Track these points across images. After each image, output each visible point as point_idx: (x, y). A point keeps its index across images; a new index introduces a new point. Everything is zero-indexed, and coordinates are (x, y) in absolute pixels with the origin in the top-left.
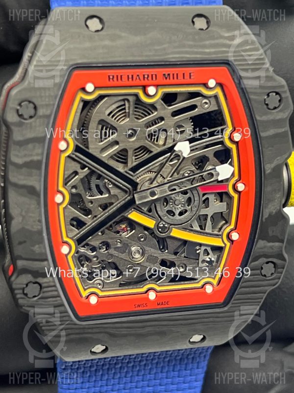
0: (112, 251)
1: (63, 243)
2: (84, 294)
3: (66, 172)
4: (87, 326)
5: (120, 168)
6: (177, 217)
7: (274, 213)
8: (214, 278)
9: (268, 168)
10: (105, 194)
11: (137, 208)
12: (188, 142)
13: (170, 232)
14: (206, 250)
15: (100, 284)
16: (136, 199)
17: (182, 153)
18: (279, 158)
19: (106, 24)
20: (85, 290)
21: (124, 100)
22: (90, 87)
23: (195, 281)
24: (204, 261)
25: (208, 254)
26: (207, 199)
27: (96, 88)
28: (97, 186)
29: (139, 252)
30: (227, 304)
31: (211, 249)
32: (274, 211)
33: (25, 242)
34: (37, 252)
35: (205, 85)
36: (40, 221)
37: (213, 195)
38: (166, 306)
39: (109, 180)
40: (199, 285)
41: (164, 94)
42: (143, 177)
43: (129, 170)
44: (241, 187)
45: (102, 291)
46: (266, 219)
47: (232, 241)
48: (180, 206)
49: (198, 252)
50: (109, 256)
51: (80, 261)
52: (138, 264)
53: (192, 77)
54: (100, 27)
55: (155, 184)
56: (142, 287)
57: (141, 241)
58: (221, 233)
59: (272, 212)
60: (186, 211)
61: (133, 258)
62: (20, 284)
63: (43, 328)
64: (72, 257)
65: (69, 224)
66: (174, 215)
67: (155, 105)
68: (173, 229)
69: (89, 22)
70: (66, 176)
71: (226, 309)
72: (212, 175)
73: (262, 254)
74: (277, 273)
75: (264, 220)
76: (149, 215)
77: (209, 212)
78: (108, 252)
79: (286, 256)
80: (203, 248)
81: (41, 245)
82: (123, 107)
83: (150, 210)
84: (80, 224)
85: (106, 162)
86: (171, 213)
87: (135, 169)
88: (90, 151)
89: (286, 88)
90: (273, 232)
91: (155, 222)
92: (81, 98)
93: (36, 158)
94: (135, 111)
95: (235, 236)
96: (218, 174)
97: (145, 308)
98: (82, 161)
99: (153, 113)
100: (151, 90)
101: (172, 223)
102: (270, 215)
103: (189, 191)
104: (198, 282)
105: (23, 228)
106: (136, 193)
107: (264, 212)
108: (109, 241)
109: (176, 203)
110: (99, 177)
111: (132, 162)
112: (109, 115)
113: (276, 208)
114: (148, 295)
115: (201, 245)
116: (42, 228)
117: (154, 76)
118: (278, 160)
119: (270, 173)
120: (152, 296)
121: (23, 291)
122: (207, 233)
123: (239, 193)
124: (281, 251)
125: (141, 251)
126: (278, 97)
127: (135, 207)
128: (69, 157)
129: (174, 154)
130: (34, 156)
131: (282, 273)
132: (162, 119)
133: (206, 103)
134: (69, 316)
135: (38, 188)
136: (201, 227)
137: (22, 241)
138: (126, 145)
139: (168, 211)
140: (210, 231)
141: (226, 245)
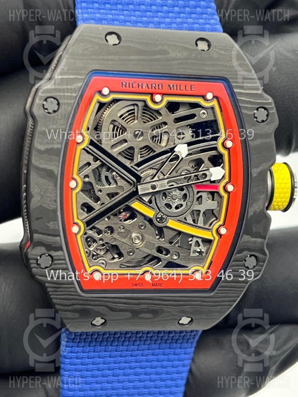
0: (115, 235)
1: (74, 223)
2: (89, 270)
3: (80, 163)
4: (90, 299)
5: (127, 163)
6: (173, 210)
7: (257, 212)
8: (203, 267)
9: (255, 172)
10: (112, 185)
11: (140, 199)
12: (186, 145)
13: (167, 223)
14: (197, 241)
15: (103, 263)
16: (139, 190)
17: (181, 154)
18: (264, 164)
19: (123, 39)
20: (90, 267)
21: (133, 105)
22: (106, 91)
23: (186, 269)
24: (195, 251)
25: (199, 246)
26: (201, 197)
27: (111, 92)
28: (107, 178)
29: (138, 238)
30: (213, 291)
31: (202, 241)
32: (258, 210)
33: (42, 218)
34: (51, 228)
35: (204, 97)
36: (55, 201)
37: (207, 193)
38: (160, 287)
39: (117, 173)
41: (168, 102)
42: (146, 172)
43: (135, 165)
44: (230, 188)
45: (105, 269)
46: (251, 216)
47: (220, 235)
48: (177, 200)
49: (190, 243)
50: (113, 240)
51: (87, 242)
52: (137, 248)
53: (192, 89)
54: (117, 42)
55: (156, 178)
56: (140, 269)
57: (141, 229)
58: (211, 227)
59: (256, 211)
60: (182, 205)
61: (133, 243)
62: (34, 255)
63: (51, 296)
64: (81, 237)
65: (80, 208)
66: (171, 208)
67: (160, 111)
68: (170, 220)
69: (108, 37)
70: (80, 166)
71: (212, 294)
72: (206, 175)
73: (245, 247)
74: (259, 266)
75: (249, 217)
76: (149, 206)
77: (202, 208)
78: (112, 236)
79: (267, 252)
80: (195, 239)
81: (55, 222)
82: (133, 111)
83: (150, 202)
84: (89, 209)
85: (116, 157)
86: (168, 206)
87: (139, 165)
88: (103, 146)
89: (273, 105)
90: (256, 228)
91: (154, 213)
92: (98, 99)
93: (56, 146)
94: (143, 116)
95: (223, 231)
96: (211, 175)
97: (141, 287)
98: (95, 154)
99: (158, 118)
100: (158, 98)
101: (169, 215)
102: (254, 213)
103: (184, 187)
104: (189, 269)
105: (41, 206)
106: (139, 185)
107: (249, 210)
108: (113, 226)
109: (173, 197)
110: (109, 169)
111: (138, 159)
112: (121, 117)
113: (260, 207)
114: (144, 276)
115: (193, 236)
116: (57, 208)
117: (160, 85)
118: (263, 166)
119: (256, 177)
120: (148, 277)
121: (37, 262)
122: (198, 227)
123: (229, 193)
124: (263, 246)
125: (141, 237)
126: (266, 112)
127: (138, 198)
128: (84, 149)
129: (174, 154)
130: (55, 144)
131: (262, 266)
132: (165, 124)
133: (204, 113)
134: (75, 288)
135: (56, 172)
136: (194, 221)
137: (39, 217)
138: (133, 144)
139: (166, 204)
140: (202, 225)
141: (215, 238)
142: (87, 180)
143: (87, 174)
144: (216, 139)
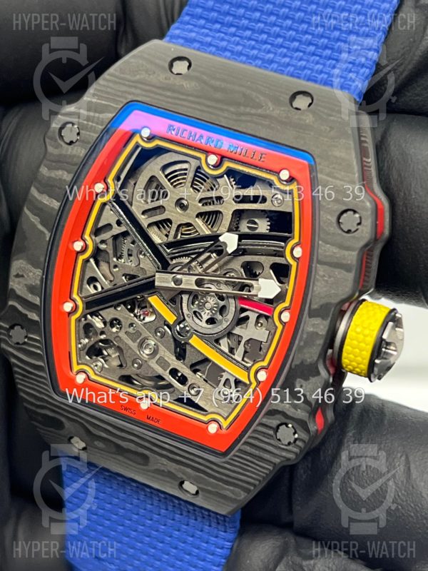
0: (122, 333)
1: (70, 299)
2: (76, 368)
5: (157, 237)
6: (203, 323)
7: (307, 363)
8: (226, 419)
9: (315, 302)
12: (237, 237)
13: (190, 338)
14: (228, 379)
15: (97, 366)
16: (156, 280)
17: (226, 247)
20: (78, 364)
22: (146, 132)
23: (202, 412)
25: (230, 387)
26: (248, 317)
30: (226, 456)
31: (235, 381)
32: (309, 360)
37: (256, 315)
38: (156, 424)
40: (205, 419)
43: (165, 244)
44: (285, 317)
45: (96, 375)
46: (297, 365)
47: (258, 382)
48: (210, 311)
49: (219, 379)
50: (118, 339)
52: (146, 361)
53: (262, 159)
56: (141, 391)
57: (156, 335)
58: (249, 366)
59: (306, 361)
60: (216, 321)
64: (76, 319)
65: (86, 281)
66: (201, 319)
68: (195, 336)
69: (176, 63)
70: (96, 227)
74: (297, 445)
75: (293, 367)
76: (171, 307)
77: (246, 334)
78: (117, 333)
80: (225, 376)
83: (173, 301)
86: (198, 315)
87: (169, 245)
88: (133, 207)
90: (301, 386)
91: (176, 318)
95: (262, 376)
96: (259, 289)
97: (132, 415)
98: (118, 215)
101: (196, 329)
102: (302, 363)
104: (205, 415)
106: (158, 272)
108: (122, 319)
109: (206, 305)
115: (224, 371)
120: (145, 405)
122: (235, 360)
123: (283, 323)
129: (218, 244)
136: (232, 350)
137: (20, 273)
138: (173, 216)
139: (195, 312)
140: (240, 359)
141: (251, 383)
142: (103, 246)
143: (104, 239)
144: (285, 240)
